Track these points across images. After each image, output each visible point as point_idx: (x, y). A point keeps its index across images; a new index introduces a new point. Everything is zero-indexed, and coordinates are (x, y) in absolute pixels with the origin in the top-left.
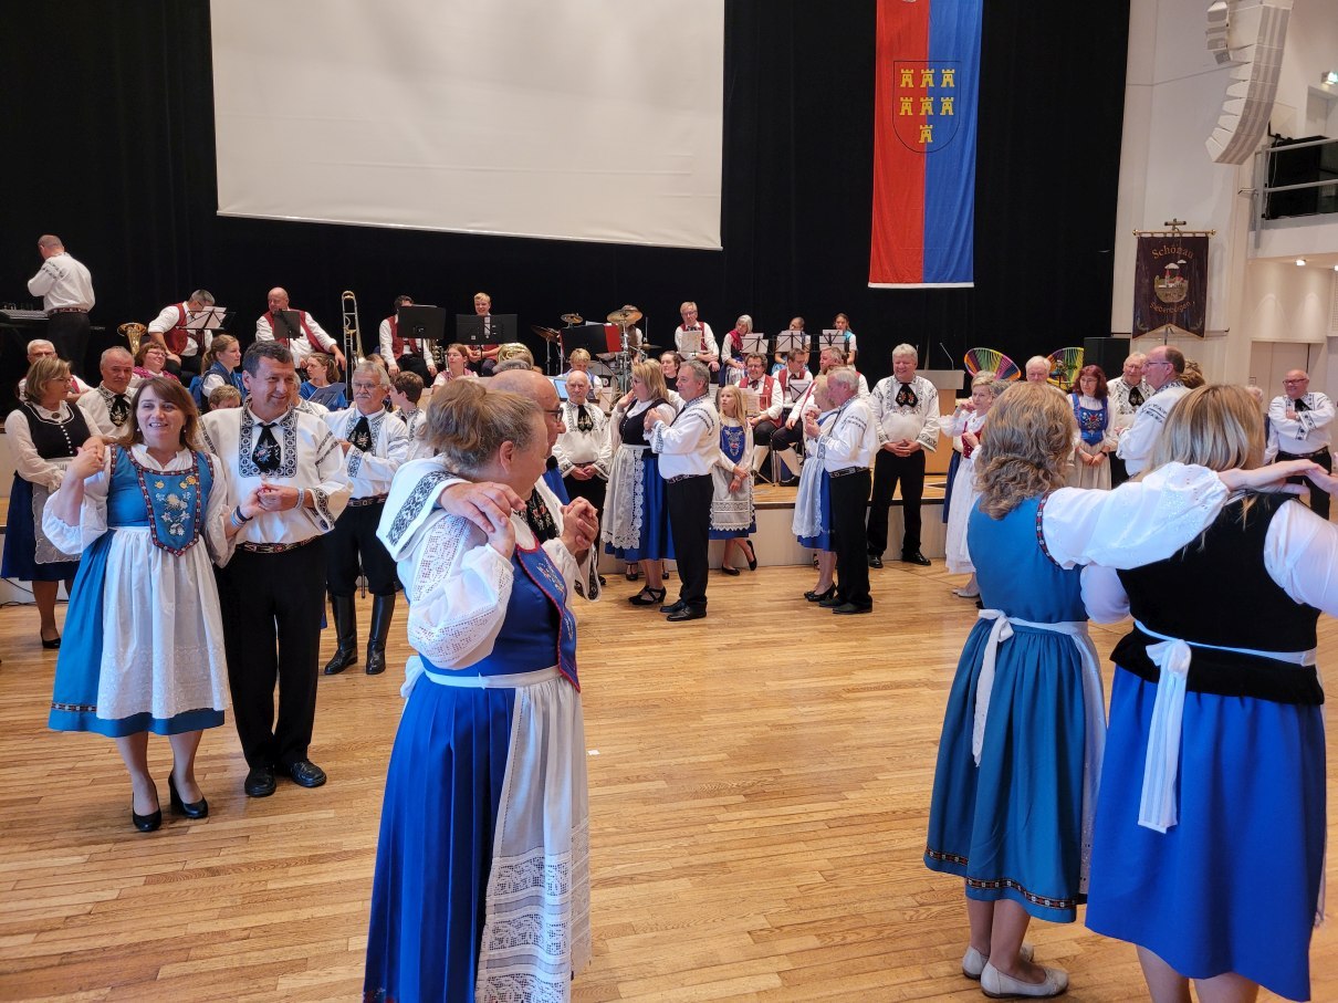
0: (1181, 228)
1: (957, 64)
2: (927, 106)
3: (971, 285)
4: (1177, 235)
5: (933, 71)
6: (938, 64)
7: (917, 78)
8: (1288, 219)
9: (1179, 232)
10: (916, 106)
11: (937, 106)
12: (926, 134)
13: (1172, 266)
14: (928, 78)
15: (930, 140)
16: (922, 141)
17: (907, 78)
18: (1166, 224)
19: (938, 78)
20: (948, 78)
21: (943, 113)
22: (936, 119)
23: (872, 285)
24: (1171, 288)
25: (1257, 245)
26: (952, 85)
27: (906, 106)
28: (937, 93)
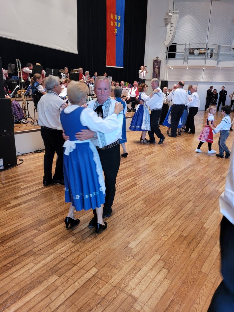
0: (158, 59)
1: (121, 15)
2: (116, 24)
3: (123, 67)
4: (157, 60)
5: (117, 16)
6: (118, 14)
7: (114, 17)
8: (171, 59)
9: (158, 60)
10: (114, 24)
11: (118, 24)
12: (116, 31)
13: (157, 66)
14: (116, 17)
15: (116, 33)
16: (115, 32)
17: (112, 17)
18: (156, 58)
19: (118, 18)
20: (119, 18)
21: (119, 27)
22: (117, 27)
23: (107, 66)
24: (156, 70)
25: (167, 63)
26: (120, 20)
27: (112, 24)
28: (117, 21)
